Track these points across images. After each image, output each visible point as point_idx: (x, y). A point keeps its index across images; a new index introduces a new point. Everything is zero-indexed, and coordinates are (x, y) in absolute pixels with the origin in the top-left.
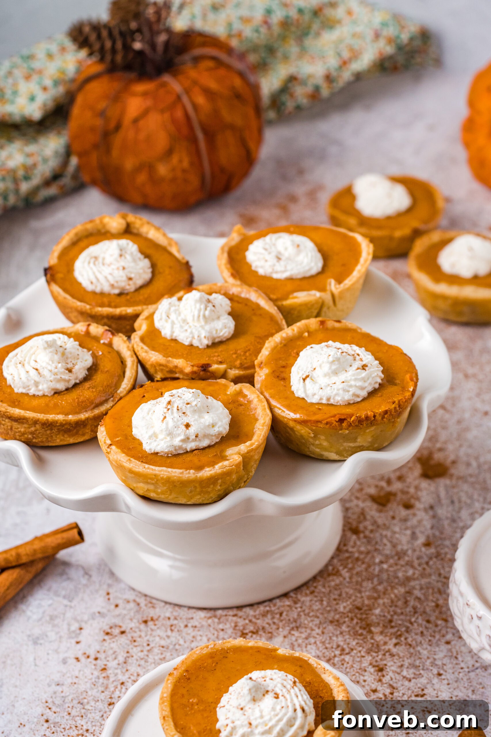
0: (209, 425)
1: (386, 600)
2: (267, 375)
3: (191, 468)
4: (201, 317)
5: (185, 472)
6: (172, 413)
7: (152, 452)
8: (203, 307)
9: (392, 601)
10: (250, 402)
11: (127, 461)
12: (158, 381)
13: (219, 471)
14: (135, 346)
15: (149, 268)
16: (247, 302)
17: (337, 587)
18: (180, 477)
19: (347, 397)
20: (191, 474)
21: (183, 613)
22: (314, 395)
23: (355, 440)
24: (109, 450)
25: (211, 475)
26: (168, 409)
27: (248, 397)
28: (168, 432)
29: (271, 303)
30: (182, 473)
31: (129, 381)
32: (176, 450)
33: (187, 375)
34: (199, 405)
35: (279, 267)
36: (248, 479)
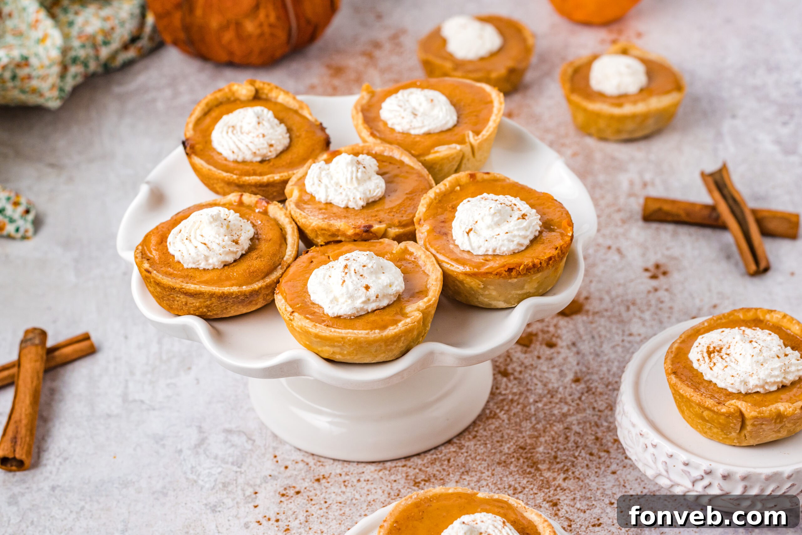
0: (387, 285)
1: (547, 438)
2: (429, 232)
3: (376, 328)
4: (354, 179)
5: (371, 333)
6: (351, 276)
7: (335, 315)
8: (354, 169)
9: (553, 439)
10: (417, 259)
11: (313, 326)
12: (321, 245)
13: (403, 329)
14: (293, 213)
15: (286, 133)
16: (391, 161)
17: (497, 429)
18: (366, 338)
19: (513, 247)
20: (376, 334)
21: (352, 468)
22: (480, 247)
23: (522, 288)
24: (292, 317)
25: (396, 333)
26: (346, 273)
27: (415, 254)
28: (349, 295)
29: (415, 159)
30: (368, 334)
31: (293, 248)
32: (358, 312)
33: (349, 237)
34: (375, 266)
35: (417, 123)
36: (425, 333)
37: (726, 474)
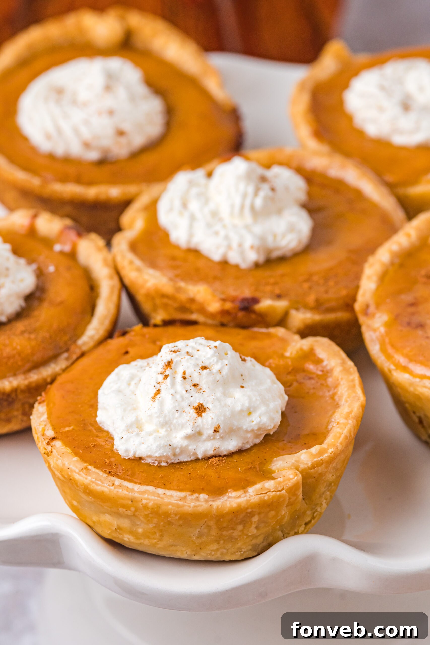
0: (241, 411)
3: (202, 490)
5: (189, 498)
6: (173, 384)
7: (131, 455)
8: (251, 190)
11: (81, 470)
12: (156, 326)
13: (255, 499)
14: (119, 259)
18: (178, 506)
20: (200, 502)
24: (49, 448)
25: (239, 505)
26: (166, 377)
27: (325, 363)
28: (162, 419)
29: (384, 190)
30: (184, 498)
31: (101, 323)
32: (175, 455)
33: (212, 316)
34: (225, 371)
35: (406, 123)
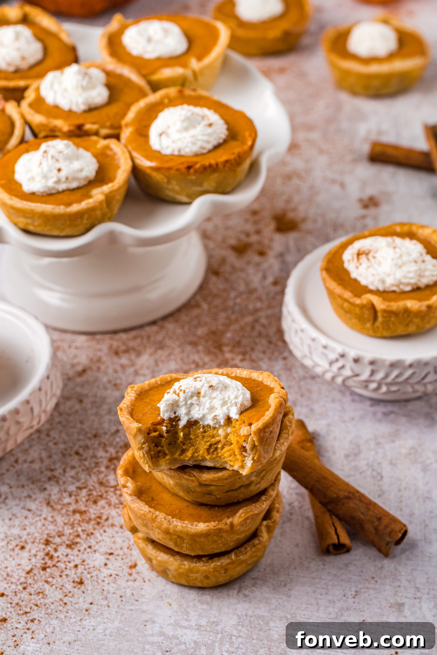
0: (77, 170)
1: (236, 327)
2: (131, 133)
3: (62, 204)
4: (79, 87)
5: (56, 208)
6: (47, 160)
7: (30, 192)
8: (80, 78)
10: (115, 154)
11: (9, 199)
12: (41, 138)
13: (85, 207)
14: (24, 111)
15: (41, 50)
18: (52, 212)
19: (196, 149)
20: (61, 209)
22: (168, 147)
23: (201, 185)
25: (78, 210)
26: (44, 157)
27: (114, 150)
28: (43, 175)
30: (54, 208)
31: (17, 138)
32: (50, 190)
33: (65, 132)
34: (70, 154)
35: (150, 48)
37: (356, 357)
